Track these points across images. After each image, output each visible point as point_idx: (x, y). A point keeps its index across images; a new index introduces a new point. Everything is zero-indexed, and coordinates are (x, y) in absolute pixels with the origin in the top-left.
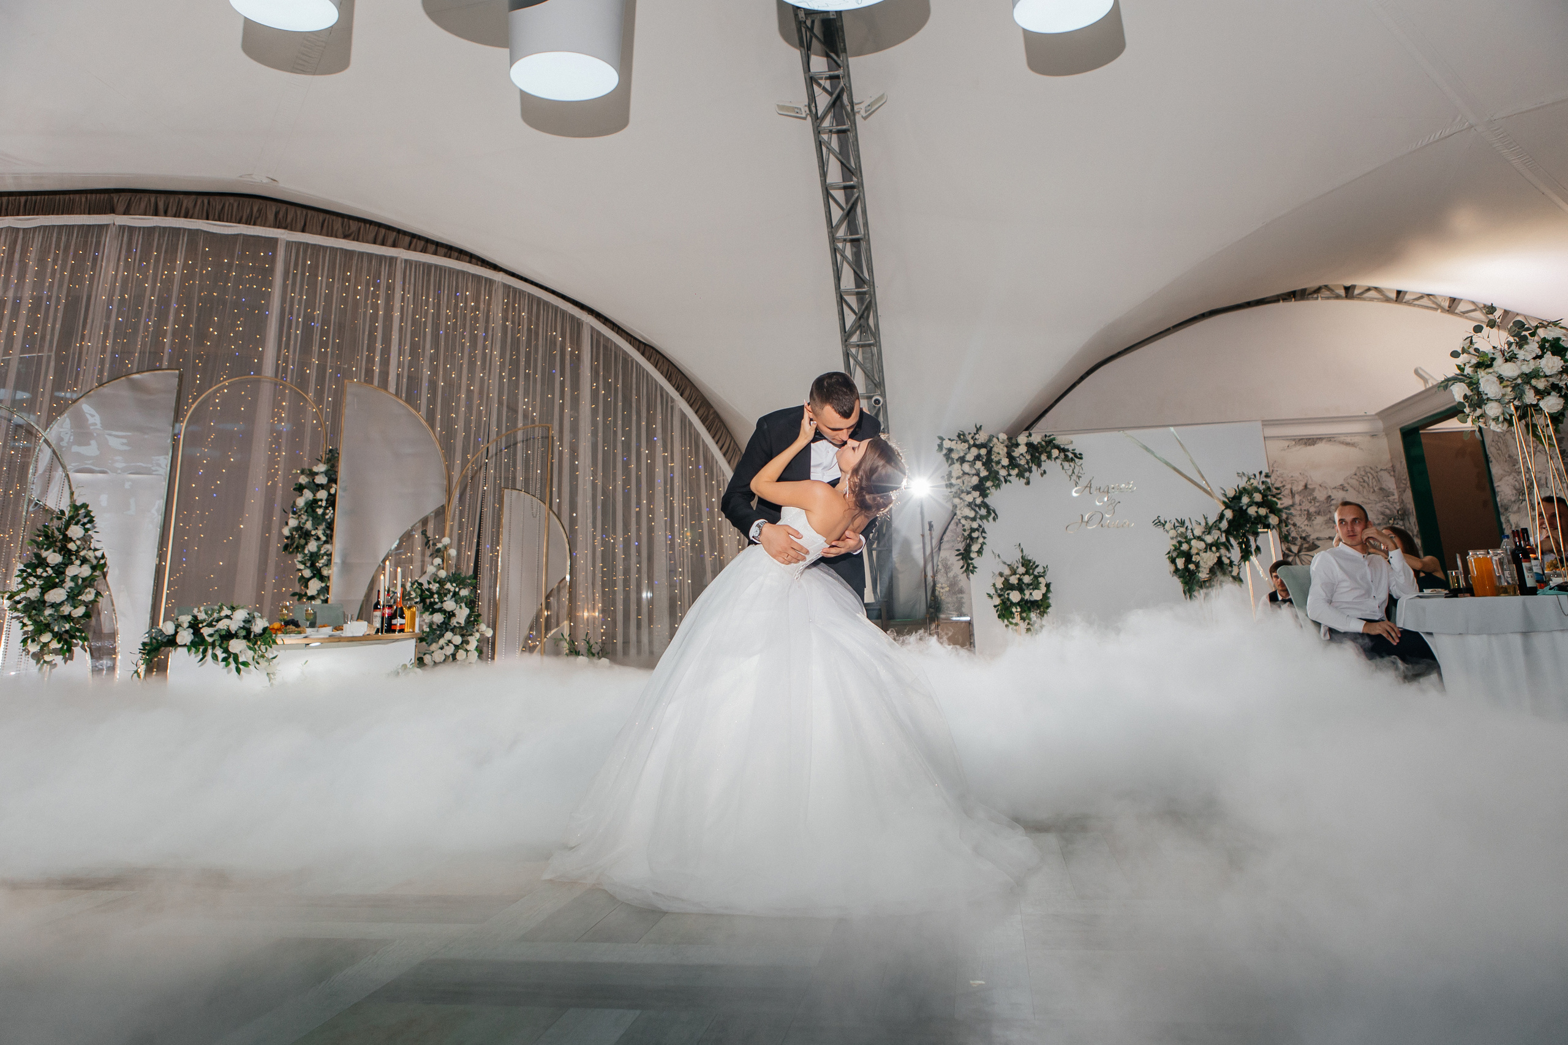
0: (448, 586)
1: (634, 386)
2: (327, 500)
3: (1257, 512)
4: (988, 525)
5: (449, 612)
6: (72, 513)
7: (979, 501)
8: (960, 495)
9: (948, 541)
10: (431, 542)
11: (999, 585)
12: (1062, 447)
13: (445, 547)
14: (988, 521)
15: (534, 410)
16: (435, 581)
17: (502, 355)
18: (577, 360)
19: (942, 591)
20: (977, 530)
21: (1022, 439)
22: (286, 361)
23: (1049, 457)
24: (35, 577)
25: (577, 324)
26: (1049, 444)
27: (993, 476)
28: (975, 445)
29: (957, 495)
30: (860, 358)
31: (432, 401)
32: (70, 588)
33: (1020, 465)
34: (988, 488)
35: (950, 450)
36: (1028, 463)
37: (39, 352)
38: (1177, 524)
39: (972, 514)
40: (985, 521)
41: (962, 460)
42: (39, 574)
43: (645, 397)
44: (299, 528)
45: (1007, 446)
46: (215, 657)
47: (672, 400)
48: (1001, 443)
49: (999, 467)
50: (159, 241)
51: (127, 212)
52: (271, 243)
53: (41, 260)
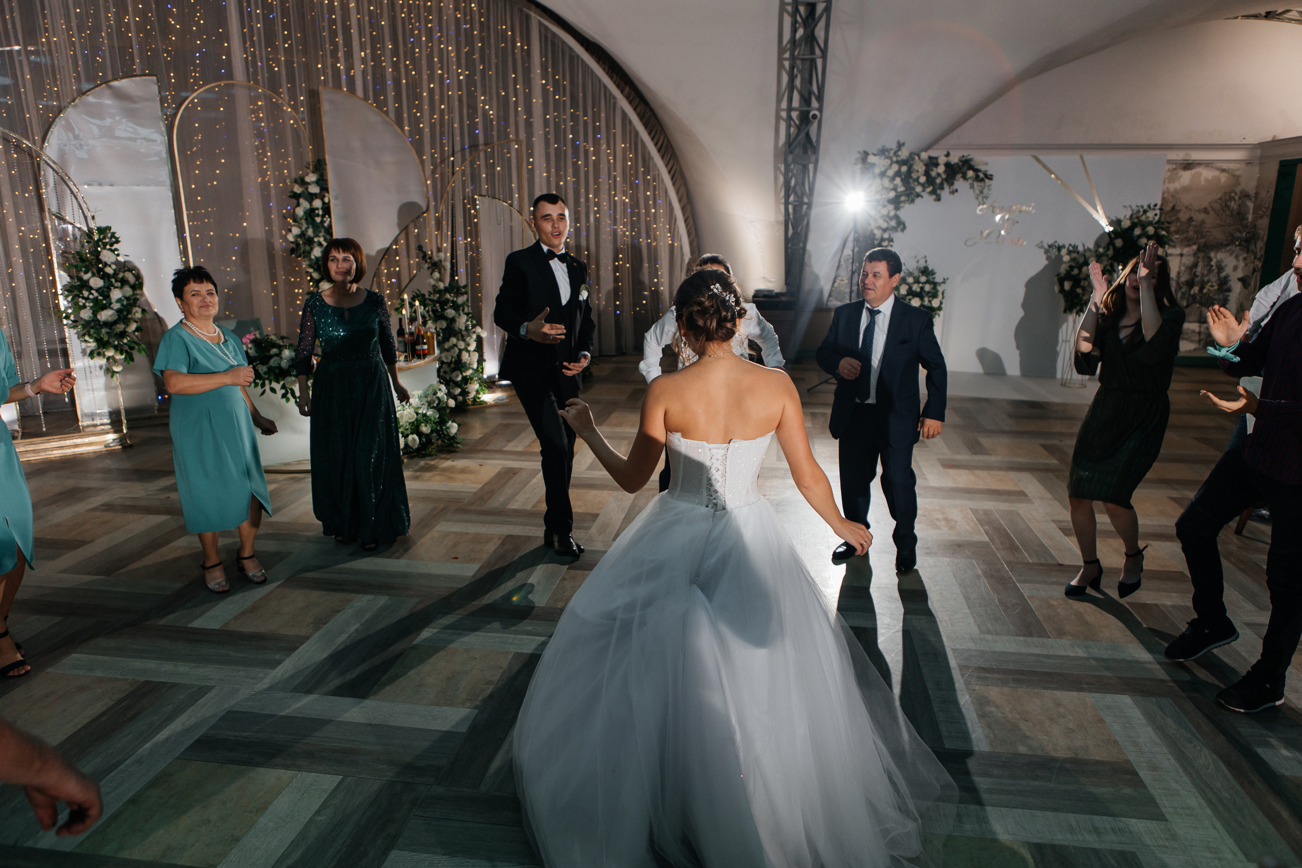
0: (448, 296)
2: (322, 208)
4: (897, 236)
5: (450, 320)
7: (890, 211)
10: (427, 257)
12: (976, 168)
13: (441, 261)
16: (434, 291)
18: (527, 56)
20: (887, 239)
24: (83, 298)
25: (526, 18)
26: (967, 164)
27: (909, 192)
28: (897, 162)
31: (398, 100)
32: (118, 308)
33: (935, 183)
34: (903, 202)
36: (942, 181)
39: (884, 225)
40: (895, 232)
41: (883, 175)
42: (85, 296)
43: (590, 92)
44: (302, 235)
45: (926, 165)
46: (273, 390)
47: (615, 98)
48: (922, 161)
49: (916, 183)
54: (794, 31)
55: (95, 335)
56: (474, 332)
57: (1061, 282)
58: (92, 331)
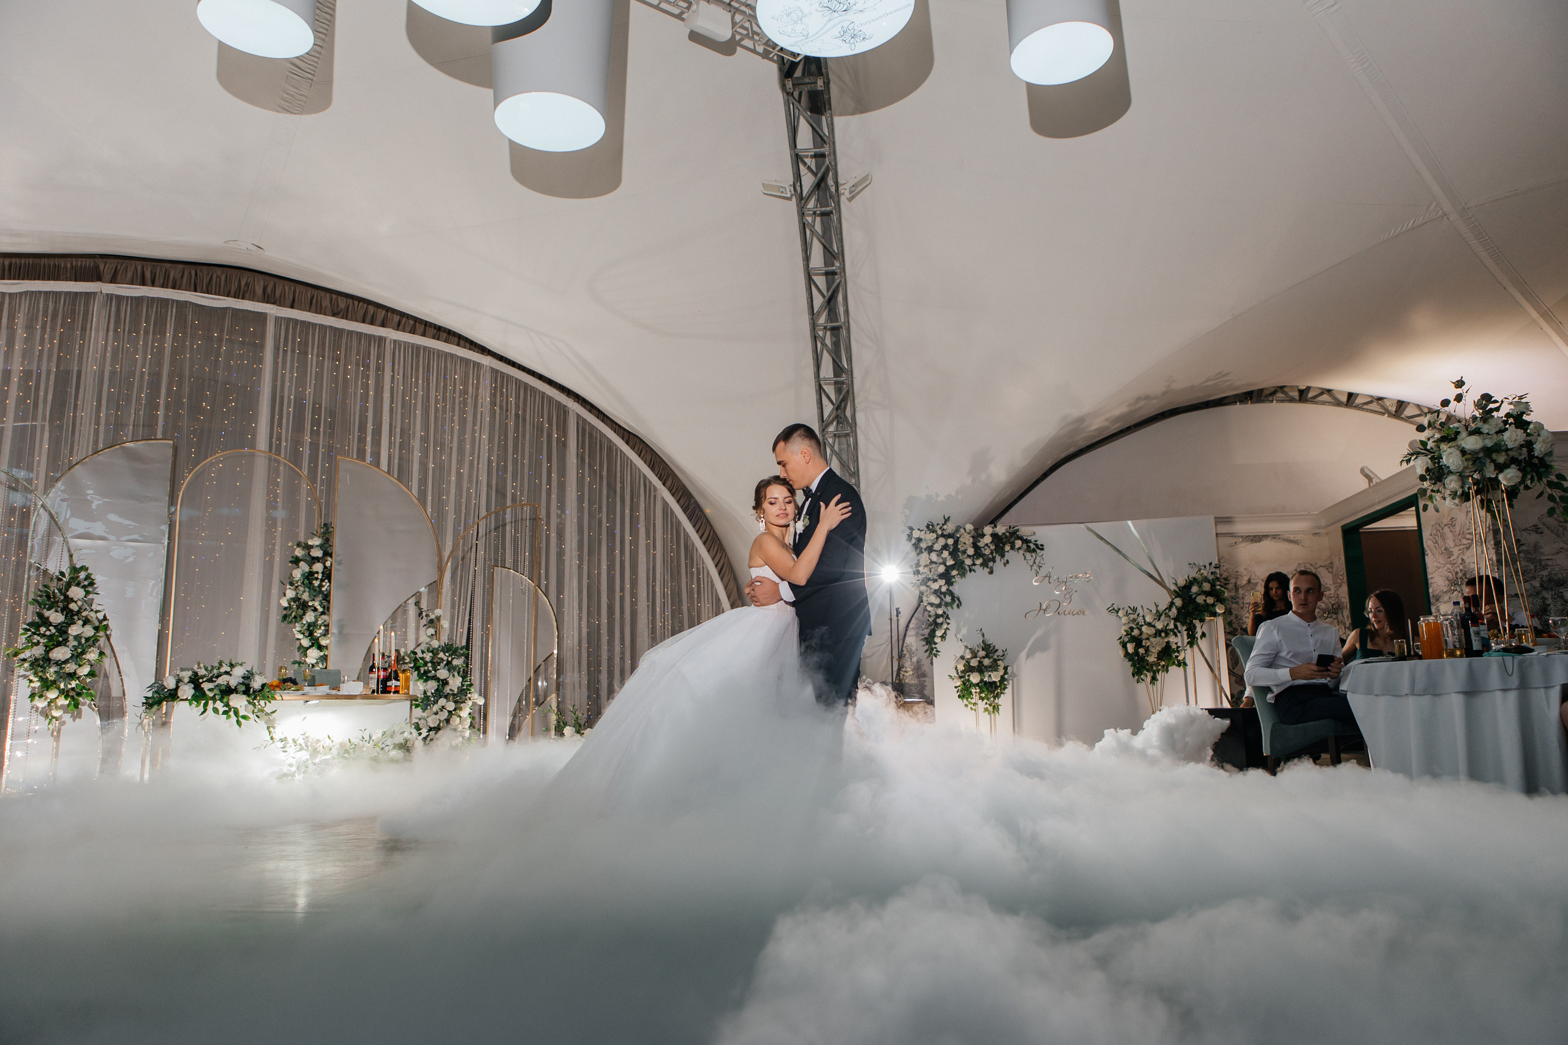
0: (441, 655)
1: (619, 474)
2: (322, 573)
3: (1205, 601)
4: (952, 612)
5: (442, 680)
6: (72, 575)
7: (944, 589)
8: (926, 583)
9: (913, 628)
10: (424, 614)
11: (961, 668)
12: (1025, 538)
13: (438, 618)
14: (952, 608)
15: (522, 495)
16: (428, 650)
17: (491, 440)
18: (563, 445)
19: (906, 674)
20: (942, 616)
21: (988, 530)
22: (279, 439)
23: (1012, 548)
24: (38, 635)
25: (563, 411)
26: (1013, 535)
27: (959, 565)
28: (943, 535)
29: (925, 582)
30: (836, 448)
31: (423, 482)
32: (73, 646)
33: (985, 554)
34: (954, 577)
35: (919, 540)
36: (992, 553)
37: (32, 422)
38: (1130, 611)
39: (937, 601)
40: (949, 608)
41: (930, 549)
42: (42, 632)
43: (629, 485)
44: (296, 599)
45: (972, 537)
46: (216, 710)
47: (655, 489)
49: (965, 556)
50: (147, 311)
51: (113, 280)
52: (262, 317)
53: (30, 328)
55: (40, 674)
56: (470, 699)
57: (1124, 645)
58: (40, 669)
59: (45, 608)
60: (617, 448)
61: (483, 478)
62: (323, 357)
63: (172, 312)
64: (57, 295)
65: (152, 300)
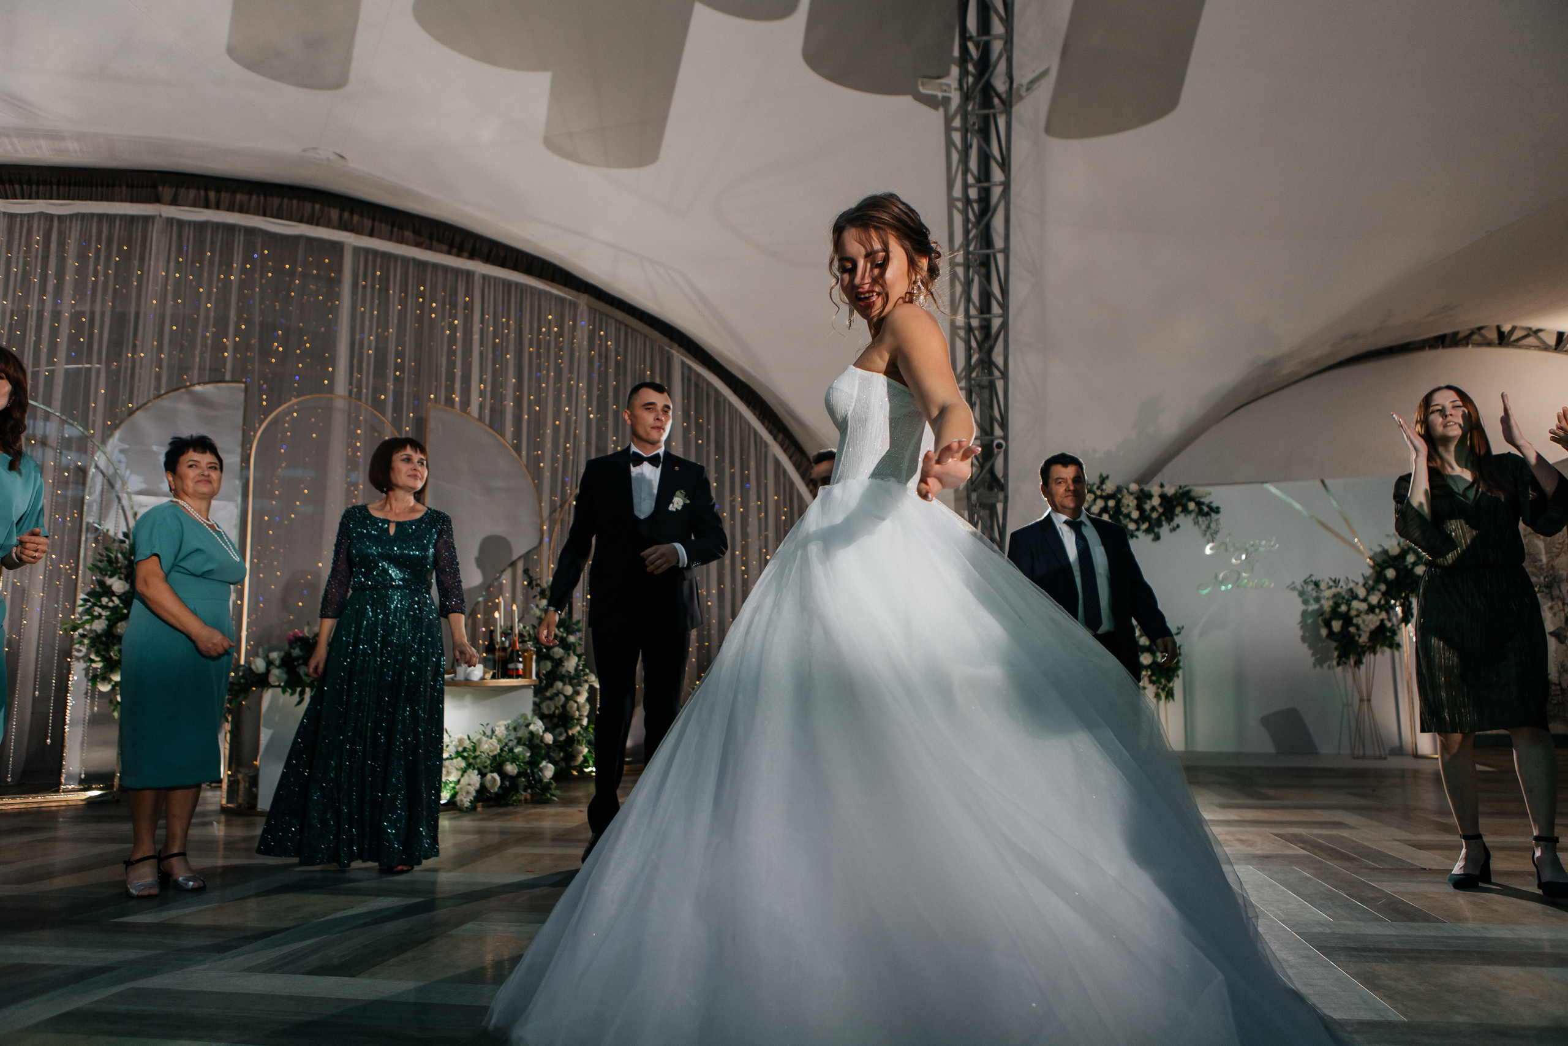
1: (727, 429)
5: (557, 660)
10: (534, 583)
12: (1197, 500)
17: (589, 389)
21: (1154, 488)
24: (100, 607)
25: (667, 356)
26: (1186, 495)
28: (1101, 497)
31: (517, 434)
33: (1151, 518)
36: (1159, 517)
37: (86, 364)
38: (1331, 583)
42: (104, 603)
43: (738, 439)
45: (1137, 498)
47: (766, 445)
48: (1132, 494)
49: (1128, 520)
50: (212, 239)
51: (174, 202)
52: (337, 248)
53: (82, 256)
54: (969, 357)
56: (586, 681)
57: (1328, 624)
58: (102, 647)
59: (106, 575)
60: (725, 399)
61: (582, 432)
62: (406, 294)
63: (239, 240)
64: (111, 218)
65: (217, 226)
